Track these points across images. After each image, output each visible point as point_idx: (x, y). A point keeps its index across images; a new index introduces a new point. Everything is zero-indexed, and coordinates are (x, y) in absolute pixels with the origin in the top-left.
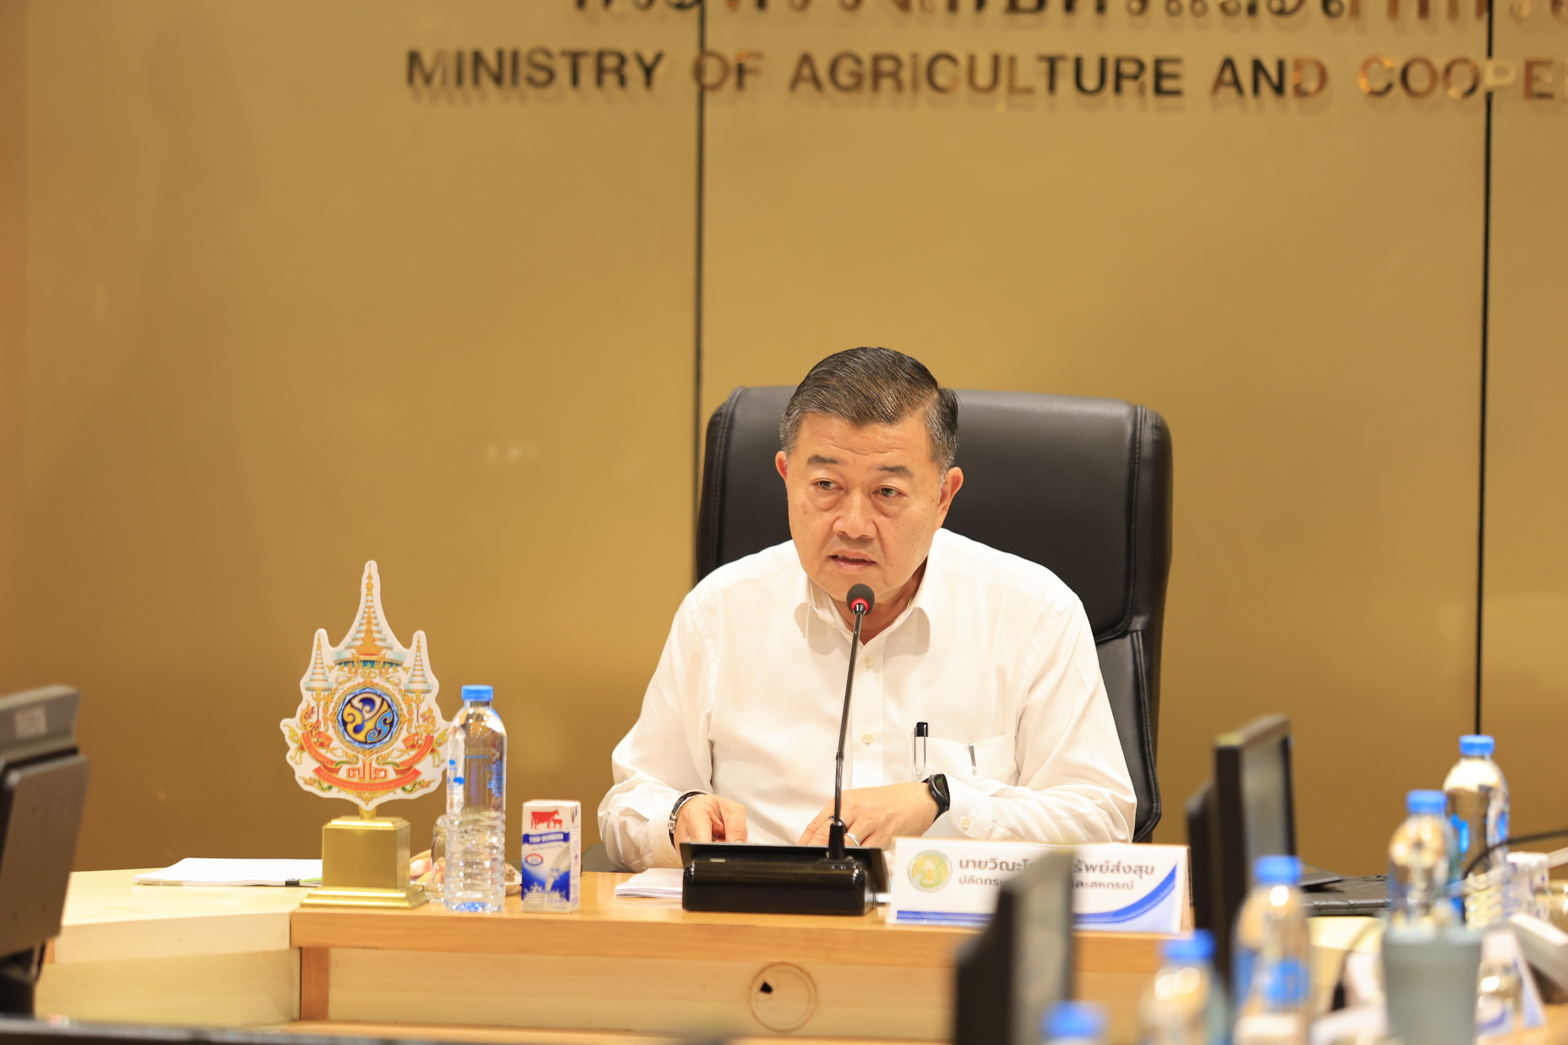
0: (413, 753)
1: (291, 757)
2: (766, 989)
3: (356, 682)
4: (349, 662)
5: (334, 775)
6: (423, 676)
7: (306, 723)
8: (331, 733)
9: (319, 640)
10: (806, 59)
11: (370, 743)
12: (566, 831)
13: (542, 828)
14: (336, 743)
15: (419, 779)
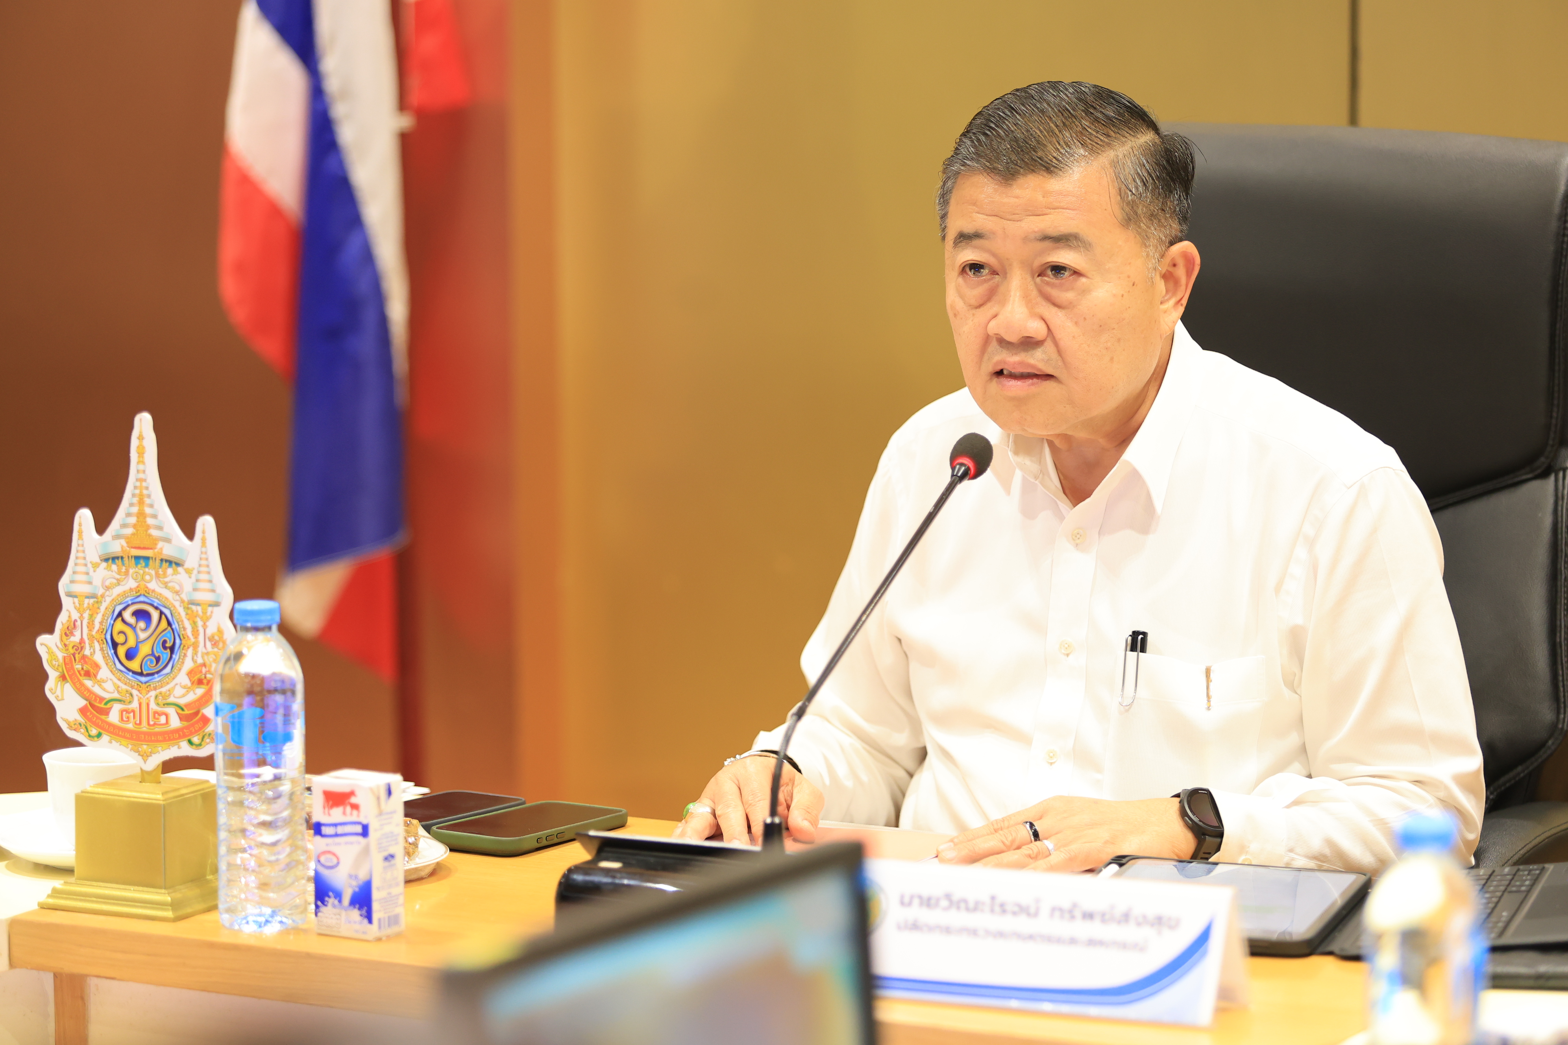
0: (199, 691)
1: (51, 689)
3: (127, 588)
4: (118, 558)
5: (103, 717)
6: (210, 581)
7: (67, 643)
8: (98, 658)
9: (81, 523)
11: (148, 675)
12: (365, 822)
13: (337, 814)
14: (104, 673)
15: (209, 729)
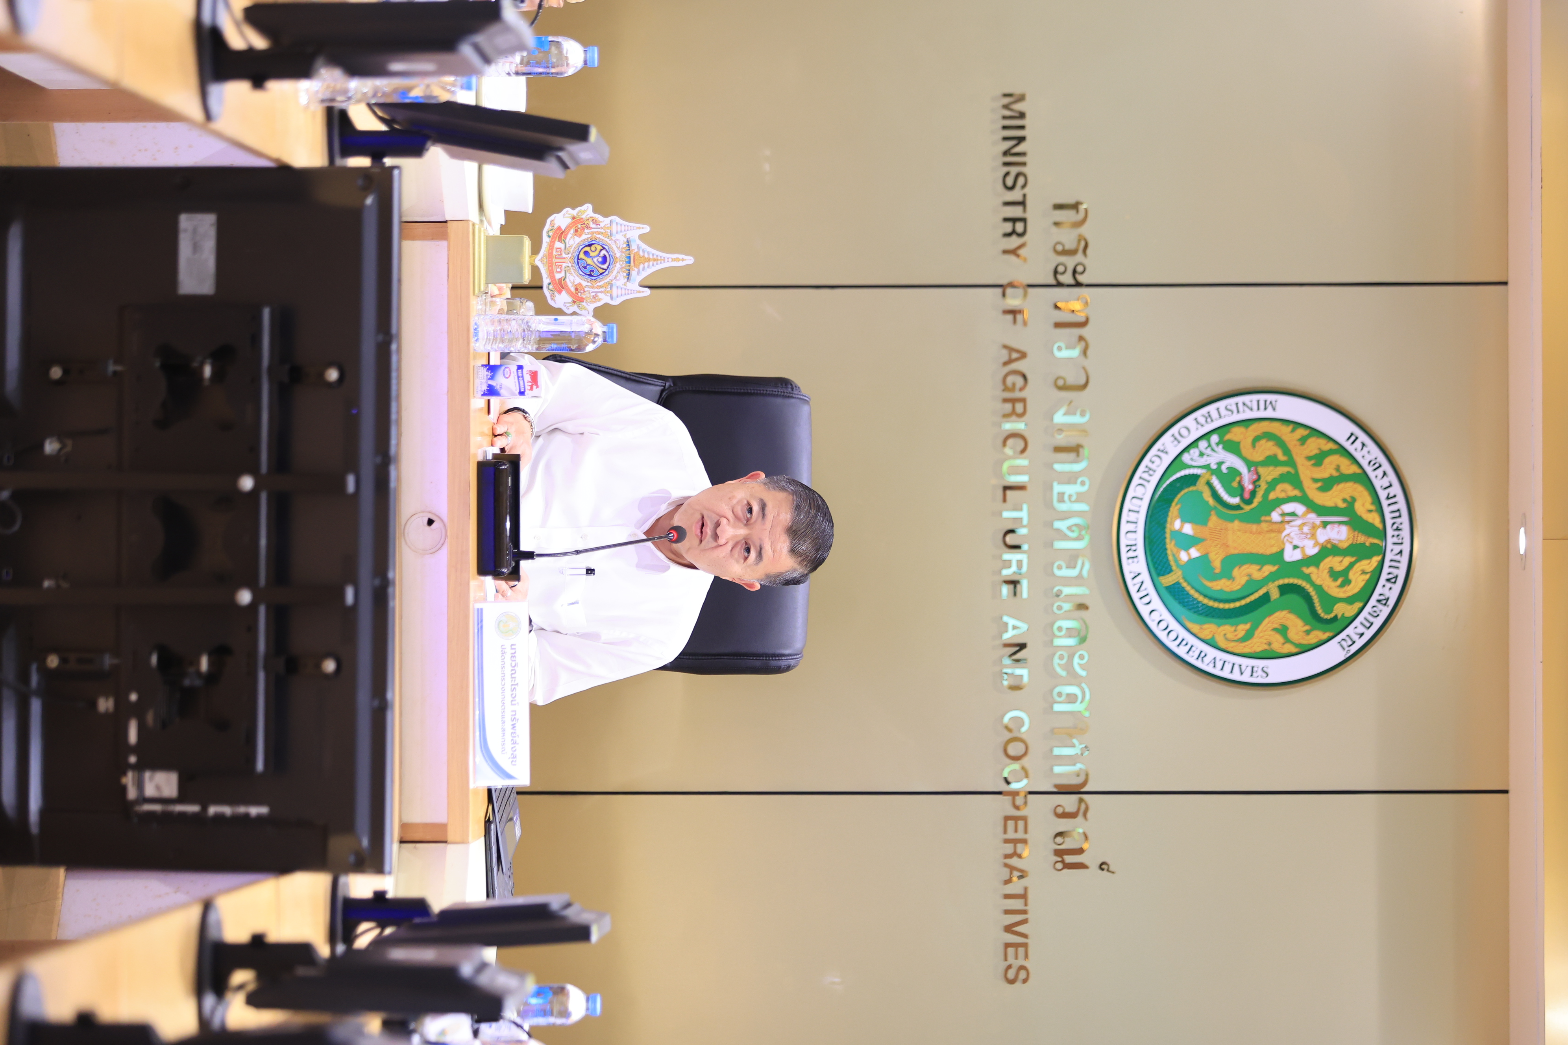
0: (573, 289)
1: (568, 212)
2: (430, 522)
3: (616, 252)
4: (629, 247)
5: (557, 239)
6: (621, 295)
7: (589, 220)
8: (584, 237)
9: (643, 228)
10: (1023, 355)
11: (578, 262)
12: (526, 393)
13: (527, 378)
14: (577, 240)
15: (556, 294)
